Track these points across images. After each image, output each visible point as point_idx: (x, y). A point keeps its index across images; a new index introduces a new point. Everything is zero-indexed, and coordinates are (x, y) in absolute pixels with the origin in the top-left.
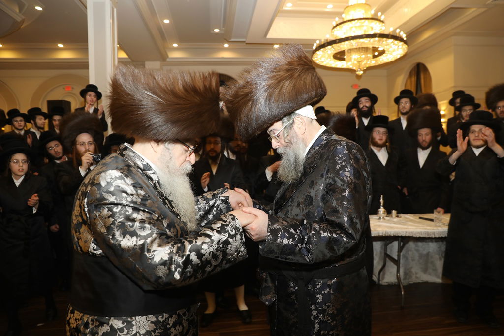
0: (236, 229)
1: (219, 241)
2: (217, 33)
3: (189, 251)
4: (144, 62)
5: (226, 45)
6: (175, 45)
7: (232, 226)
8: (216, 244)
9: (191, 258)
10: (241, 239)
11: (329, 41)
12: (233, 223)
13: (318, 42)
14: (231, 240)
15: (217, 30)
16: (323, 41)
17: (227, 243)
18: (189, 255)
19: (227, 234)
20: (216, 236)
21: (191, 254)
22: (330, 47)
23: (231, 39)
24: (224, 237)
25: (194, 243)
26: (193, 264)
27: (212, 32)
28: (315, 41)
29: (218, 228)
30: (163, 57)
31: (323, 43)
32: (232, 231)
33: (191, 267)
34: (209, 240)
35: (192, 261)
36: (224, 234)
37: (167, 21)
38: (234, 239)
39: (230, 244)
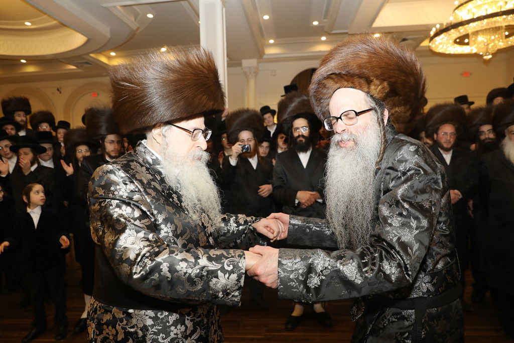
0: (236, 266)
1: (204, 267)
2: (316, 27)
3: (162, 259)
4: (241, 60)
5: (324, 38)
6: (272, 41)
7: (233, 261)
8: (199, 269)
9: (161, 267)
10: (238, 280)
11: (452, 24)
12: (237, 259)
13: (438, 26)
14: (220, 273)
15: (316, 23)
16: (445, 24)
17: (213, 274)
18: (160, 264)
19: (220, 266)
20: (203, 261)
21: (164, 264)
22: (452, 31)
23: (332, 31)
24: (212, 266)
25: (173, 255)
26: (161, 274)
27: (311, 25)
28: (434, 25)
29: (214, 255)
30: (260, 54)
31: (444, 27)
32: (229, 266)
33: (158, 276)
34: (193, 260)
35: (161, 270)
36: (215, 264)
37: (266, 17)
38: (227, 275)
39: (217, 277)
